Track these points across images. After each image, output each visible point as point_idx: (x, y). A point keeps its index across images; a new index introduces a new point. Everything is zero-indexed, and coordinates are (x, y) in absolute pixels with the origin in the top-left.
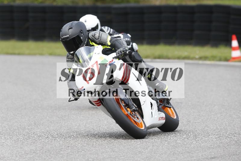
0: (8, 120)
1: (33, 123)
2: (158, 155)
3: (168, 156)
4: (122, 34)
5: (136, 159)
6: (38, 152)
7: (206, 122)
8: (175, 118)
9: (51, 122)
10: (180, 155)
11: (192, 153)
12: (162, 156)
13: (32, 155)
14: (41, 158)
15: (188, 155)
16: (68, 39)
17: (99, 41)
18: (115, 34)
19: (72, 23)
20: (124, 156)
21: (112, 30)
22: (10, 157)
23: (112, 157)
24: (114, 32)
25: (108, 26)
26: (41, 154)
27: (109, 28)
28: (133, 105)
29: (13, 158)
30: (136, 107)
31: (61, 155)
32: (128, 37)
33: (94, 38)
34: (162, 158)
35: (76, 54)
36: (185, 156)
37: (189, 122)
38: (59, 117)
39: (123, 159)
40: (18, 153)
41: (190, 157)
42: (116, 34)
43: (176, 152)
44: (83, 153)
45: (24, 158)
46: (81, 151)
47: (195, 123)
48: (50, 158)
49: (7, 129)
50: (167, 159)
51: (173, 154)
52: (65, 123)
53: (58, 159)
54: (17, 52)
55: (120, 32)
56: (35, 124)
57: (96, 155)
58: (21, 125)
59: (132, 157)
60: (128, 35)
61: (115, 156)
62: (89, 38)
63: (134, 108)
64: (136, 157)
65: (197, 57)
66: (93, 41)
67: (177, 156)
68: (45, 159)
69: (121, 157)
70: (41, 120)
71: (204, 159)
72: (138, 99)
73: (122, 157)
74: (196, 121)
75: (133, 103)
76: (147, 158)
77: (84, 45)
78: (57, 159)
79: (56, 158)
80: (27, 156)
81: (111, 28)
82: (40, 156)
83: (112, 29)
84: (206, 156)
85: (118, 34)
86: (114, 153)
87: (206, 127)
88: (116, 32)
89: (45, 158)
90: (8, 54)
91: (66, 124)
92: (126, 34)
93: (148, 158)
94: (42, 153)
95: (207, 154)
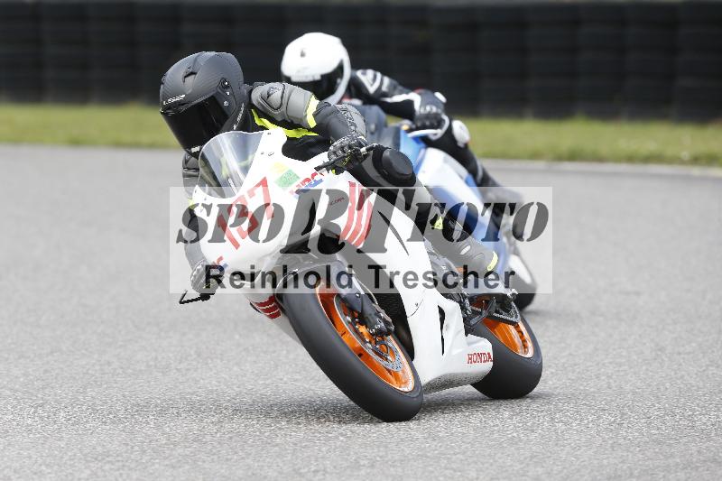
0: (121, 343)
1: (192, 352)
2: (567, 448)
3: (595, 452)
4: (420, 94)
5: (500, 461)
6: (209, 438)
7: (710, 351)
8: (530, 354)
9: (246, 350)
10: (632, 449)
11: (670, 445)
12: (578, 453)
13: (190, 447)
14: (215, 457)
15: (657, 450)
16: (183, 109)
17: (282, 114)
18: (396, 92)
19: (196, 59)
20: (464, 453)
21: (387, 80)
22: (124, 455)
23: (429, 454)
24: (395, 88)
25: (376, 69)
26: (215, 444)
27: (379, 75)
28: (377, 314)
29: (133, 456)
30: (386, 322)
31: (277, 448)
32: (436, 102)
33: (265, 105)
34: (578, 459)
35: (203, 154)
36: (649, 454)
37: (660, 350)
38: (268, 335)
39: (462, 460)
40: (147, 441)
41: (662, 457)
42: (401, 93)
43: (621, 441)
44: (342, 441)
45: (165, 458)
46: (337, 437)
47: (679, 354)
48: (243, 458)
49: (115, 369)
50: (596, 462)
51: (612, 447)
52: (288, 352)
53: (268, 460)
54: (145, 138)
55: (411, 87)
56: (199, 355)
57: (381, 449)
58: (156, 358)
59: (489, 455)
60: (439, 96)
61: (436, 452)
62: (250, 105)
63: (381, 325)
64: (499, 455)
65: (685, 154)
66: (263, 114)
67: (625, 454)
68: (227, 460)
69: (455, 454)
70: (218, 344)
71: (705, 461)
72: (397, 298)
73: (458, 456)
74: (681, 349)
75: (379, 309)
76: (532, 457)
77: (235, 127)
78: (264, 461)
79: (261, 457)
80: (174, 452)
81: (384, 73)
82: (214, 451)
83: (389, 76)
84: (712, 454)
85: (407, 93)
86: (435, 443)
87: (712, 366)
88: (400, 88)
89: (229, 457)
90: (118, 145)
91: (291, 356)
92: (429, 93)
93: (535, 460)
94: (219, 443)
95: (713, 449)
